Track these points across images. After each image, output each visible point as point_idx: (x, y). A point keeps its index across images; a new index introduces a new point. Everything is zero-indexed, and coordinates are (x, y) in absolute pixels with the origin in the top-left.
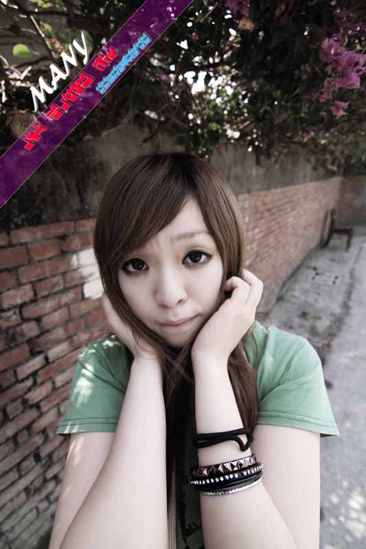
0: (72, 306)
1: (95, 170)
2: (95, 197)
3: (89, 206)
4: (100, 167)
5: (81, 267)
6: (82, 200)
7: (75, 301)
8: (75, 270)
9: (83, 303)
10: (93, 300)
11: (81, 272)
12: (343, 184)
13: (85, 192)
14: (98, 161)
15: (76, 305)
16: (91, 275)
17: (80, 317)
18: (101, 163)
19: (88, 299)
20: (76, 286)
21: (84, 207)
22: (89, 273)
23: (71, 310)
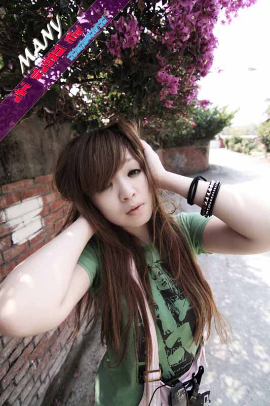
0: (4, 252)
1: (12, 148)
2: (14, 167)
3: (11, 173)
4: (16, 145)
5: (8, 220)
6: (5, 170)
7: (6, 248)
8: (4, 223)
9: (13, 249)
10: (19, 246)
11: (9, 224)
12: (163, 153)
13: (7, 163)
14: (14, 142)
15: (7, 251)
16: (16, 226)
17: (11, 260)
18: (16, 143)
19: (16, 245)
20: (5, 236)
21: (7, 175)
22: (15, 224)
23: (4, 256)
